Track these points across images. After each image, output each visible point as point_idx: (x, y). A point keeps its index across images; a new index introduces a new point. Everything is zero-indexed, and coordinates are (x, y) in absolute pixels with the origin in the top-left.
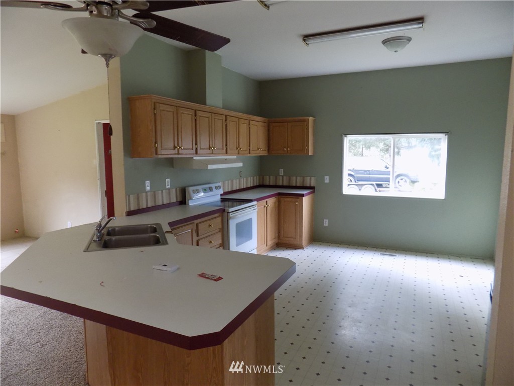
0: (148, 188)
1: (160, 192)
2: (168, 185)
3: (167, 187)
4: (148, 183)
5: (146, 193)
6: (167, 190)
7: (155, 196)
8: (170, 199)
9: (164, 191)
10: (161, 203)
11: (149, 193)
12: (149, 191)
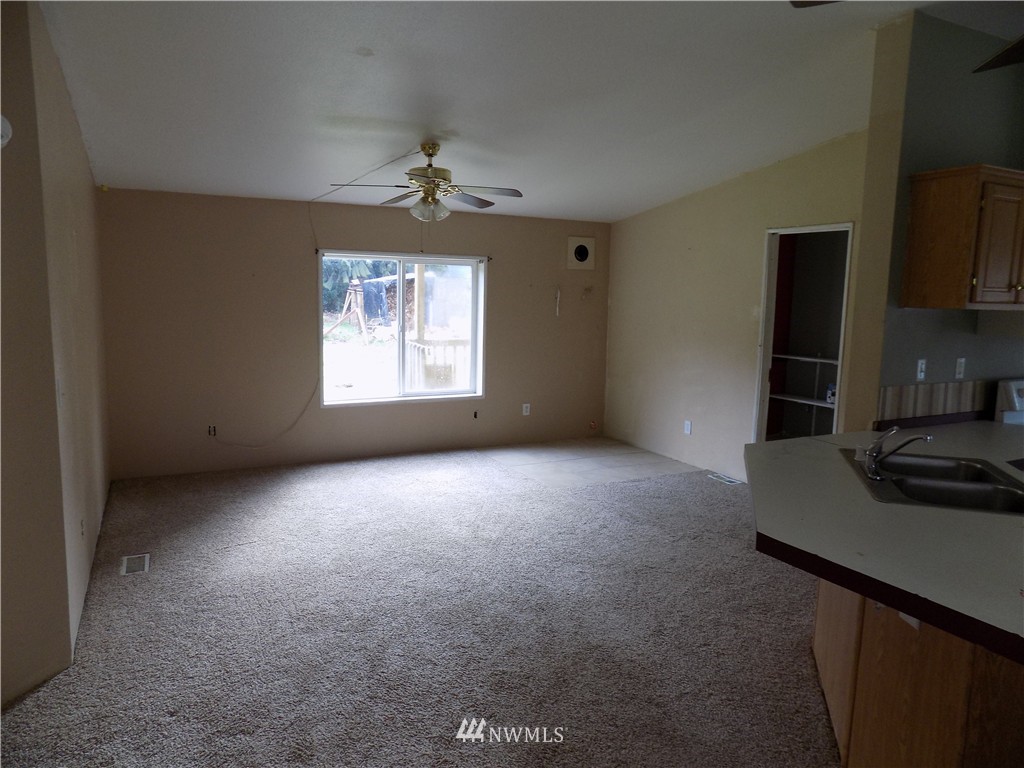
0: (921, 376)
1: (943, 385)
2: (960, 373)
3: (957, 376)
4: (922, 364)
5: (917, 385)
6: (957, 384)
7: (931, 393)
8: (959, 403)
9: (951, 385)
10: (940, 412)
11: (921, 387)
12: (921, 383)
